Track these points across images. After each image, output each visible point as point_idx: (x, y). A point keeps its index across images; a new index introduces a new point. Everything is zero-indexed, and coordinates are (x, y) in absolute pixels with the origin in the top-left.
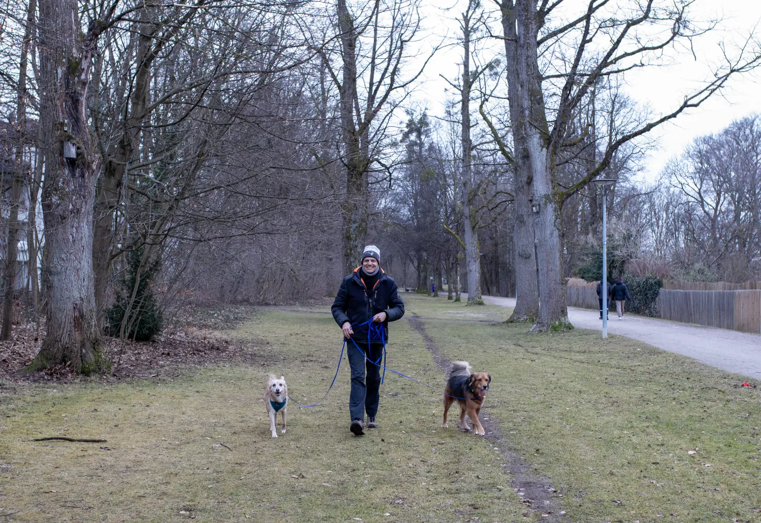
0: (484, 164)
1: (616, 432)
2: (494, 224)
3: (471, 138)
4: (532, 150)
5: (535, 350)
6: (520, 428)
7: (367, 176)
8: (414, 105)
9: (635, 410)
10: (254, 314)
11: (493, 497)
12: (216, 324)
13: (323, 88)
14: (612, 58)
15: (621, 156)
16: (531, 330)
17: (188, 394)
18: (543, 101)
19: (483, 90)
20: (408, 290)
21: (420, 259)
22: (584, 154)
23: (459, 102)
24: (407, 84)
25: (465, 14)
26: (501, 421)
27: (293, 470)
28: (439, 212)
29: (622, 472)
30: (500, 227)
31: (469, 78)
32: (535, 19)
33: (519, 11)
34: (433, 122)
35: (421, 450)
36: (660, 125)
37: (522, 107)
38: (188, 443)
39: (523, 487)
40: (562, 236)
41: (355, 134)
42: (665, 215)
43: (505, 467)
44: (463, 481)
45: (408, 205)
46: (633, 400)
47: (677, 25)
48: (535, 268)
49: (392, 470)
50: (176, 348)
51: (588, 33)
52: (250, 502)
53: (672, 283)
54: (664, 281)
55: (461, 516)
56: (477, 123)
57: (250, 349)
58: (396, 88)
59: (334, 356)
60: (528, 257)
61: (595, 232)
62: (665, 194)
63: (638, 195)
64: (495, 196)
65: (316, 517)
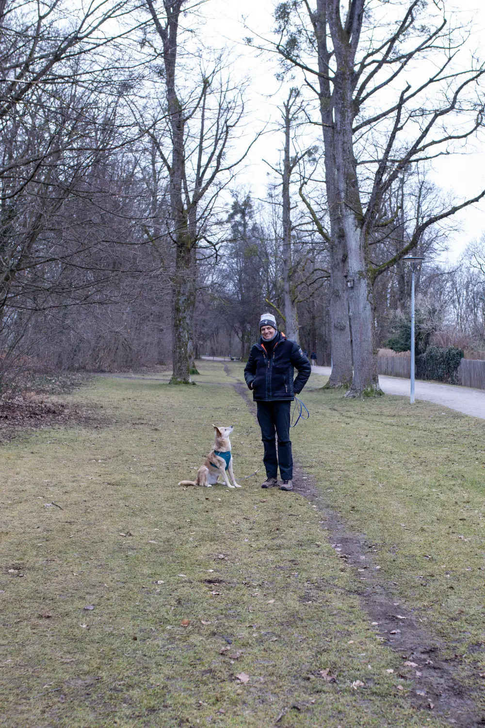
0: (303, 243)
1: (426, 490)
2: (311, 299)
3: (291, 219)
4: (347, 229)
5: (349, 414)
6: (337, 487)
7: (195, 253)
8: (239, 188)
9: (442, 470)
10: (90, 380)
11: (312, 553)
12: (53, 389)
13: (154, 170)
14: (420, 146)
15: (426, 238)
16: (345, 395)
17: (23, 455)
18: (357, 185)
19: (302, 174)
20: (233, 359)
21: (244, 331)
22: (393, 235)
23: (280, 185)
24: (231, 167)
25: (286, 103)
26: (319, 480)
27: (121, 528)
28: (261, 288)
29: (432, 528)
30: (317, 302)
31: (290, 164)
32: (351, 107)
33: (336, 99)
34: (256, 204)
35: (244, 508)
36: (463, 208)
37: (338, 189)
38: (21, 503)
39: (340, 543)
40: (374, 309)
41: (184, 212)
42: (465, 293)
43: (323, 524)
44: (283, 537)
45: (234, 281)
46: (440, 460)
47: (480, 116)
48: (349, 339)
49: (216, 528)
50: (14, 412)
51: (399, 121)
52: (78, 560)
53: (472, 353)
54: (466, 352)
55: (281, 572)
56: (297, 206)
57: (85, 413)
58: (222, 170)
59: (163, 419)
60: (342, 329)
61: (404, 307)
62: (466, 273)
63: (441, 274)
64: (313, 273)
65: (143, 575)
